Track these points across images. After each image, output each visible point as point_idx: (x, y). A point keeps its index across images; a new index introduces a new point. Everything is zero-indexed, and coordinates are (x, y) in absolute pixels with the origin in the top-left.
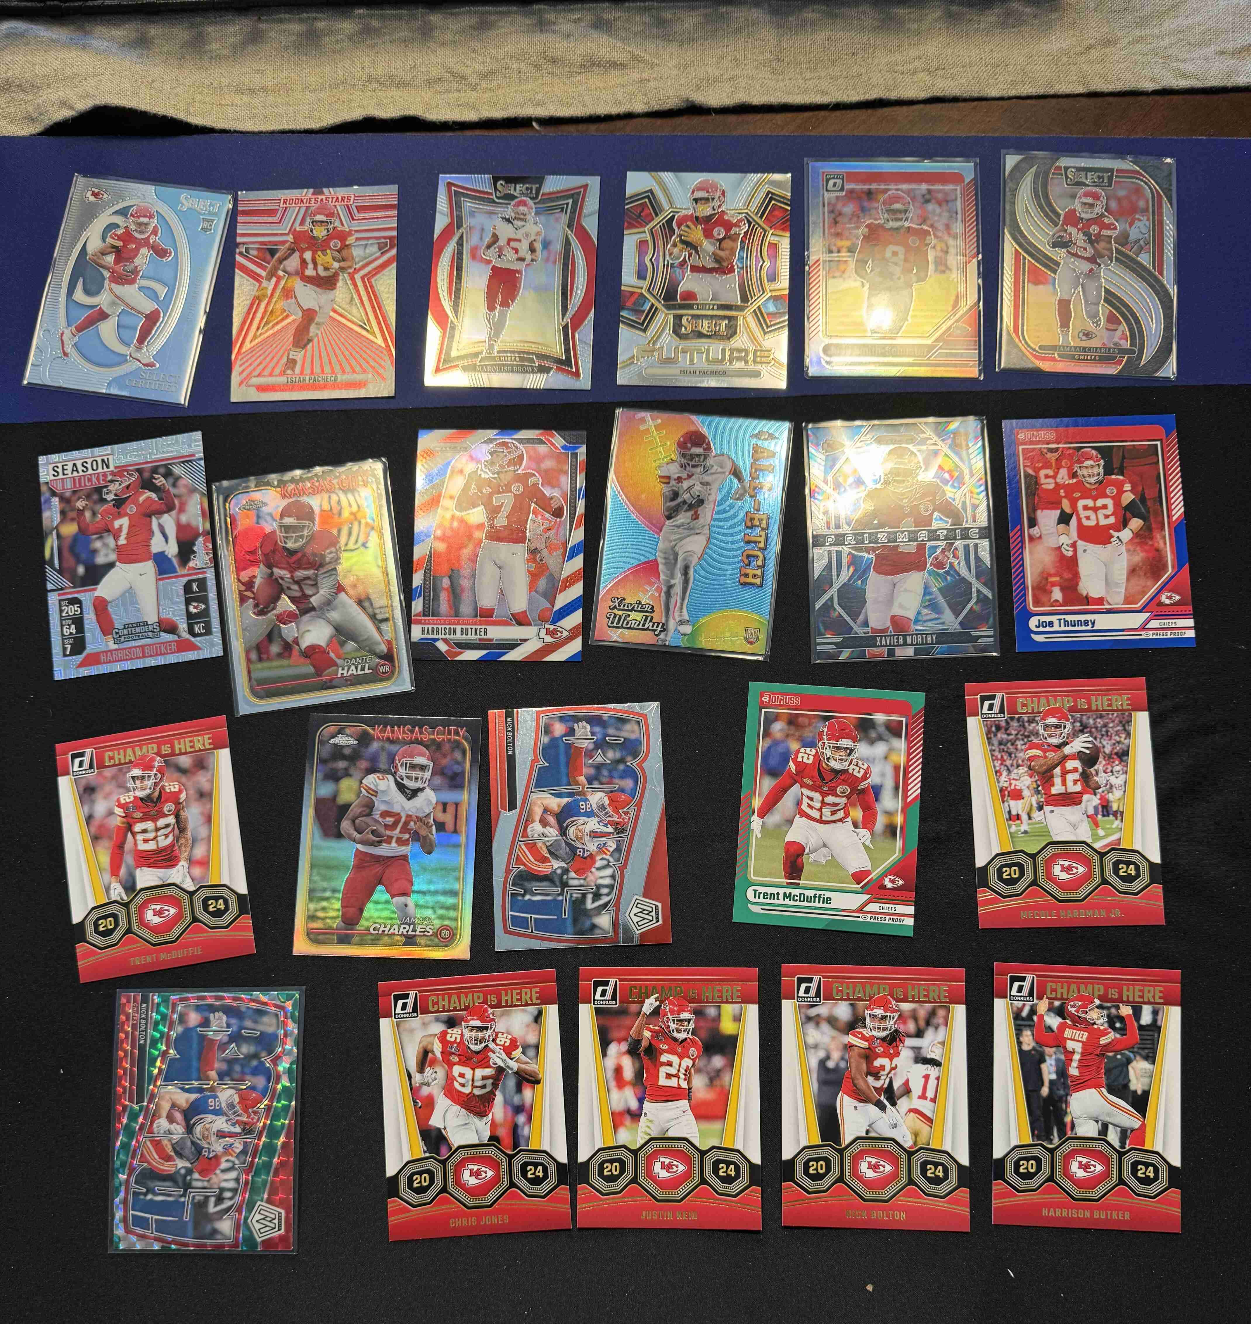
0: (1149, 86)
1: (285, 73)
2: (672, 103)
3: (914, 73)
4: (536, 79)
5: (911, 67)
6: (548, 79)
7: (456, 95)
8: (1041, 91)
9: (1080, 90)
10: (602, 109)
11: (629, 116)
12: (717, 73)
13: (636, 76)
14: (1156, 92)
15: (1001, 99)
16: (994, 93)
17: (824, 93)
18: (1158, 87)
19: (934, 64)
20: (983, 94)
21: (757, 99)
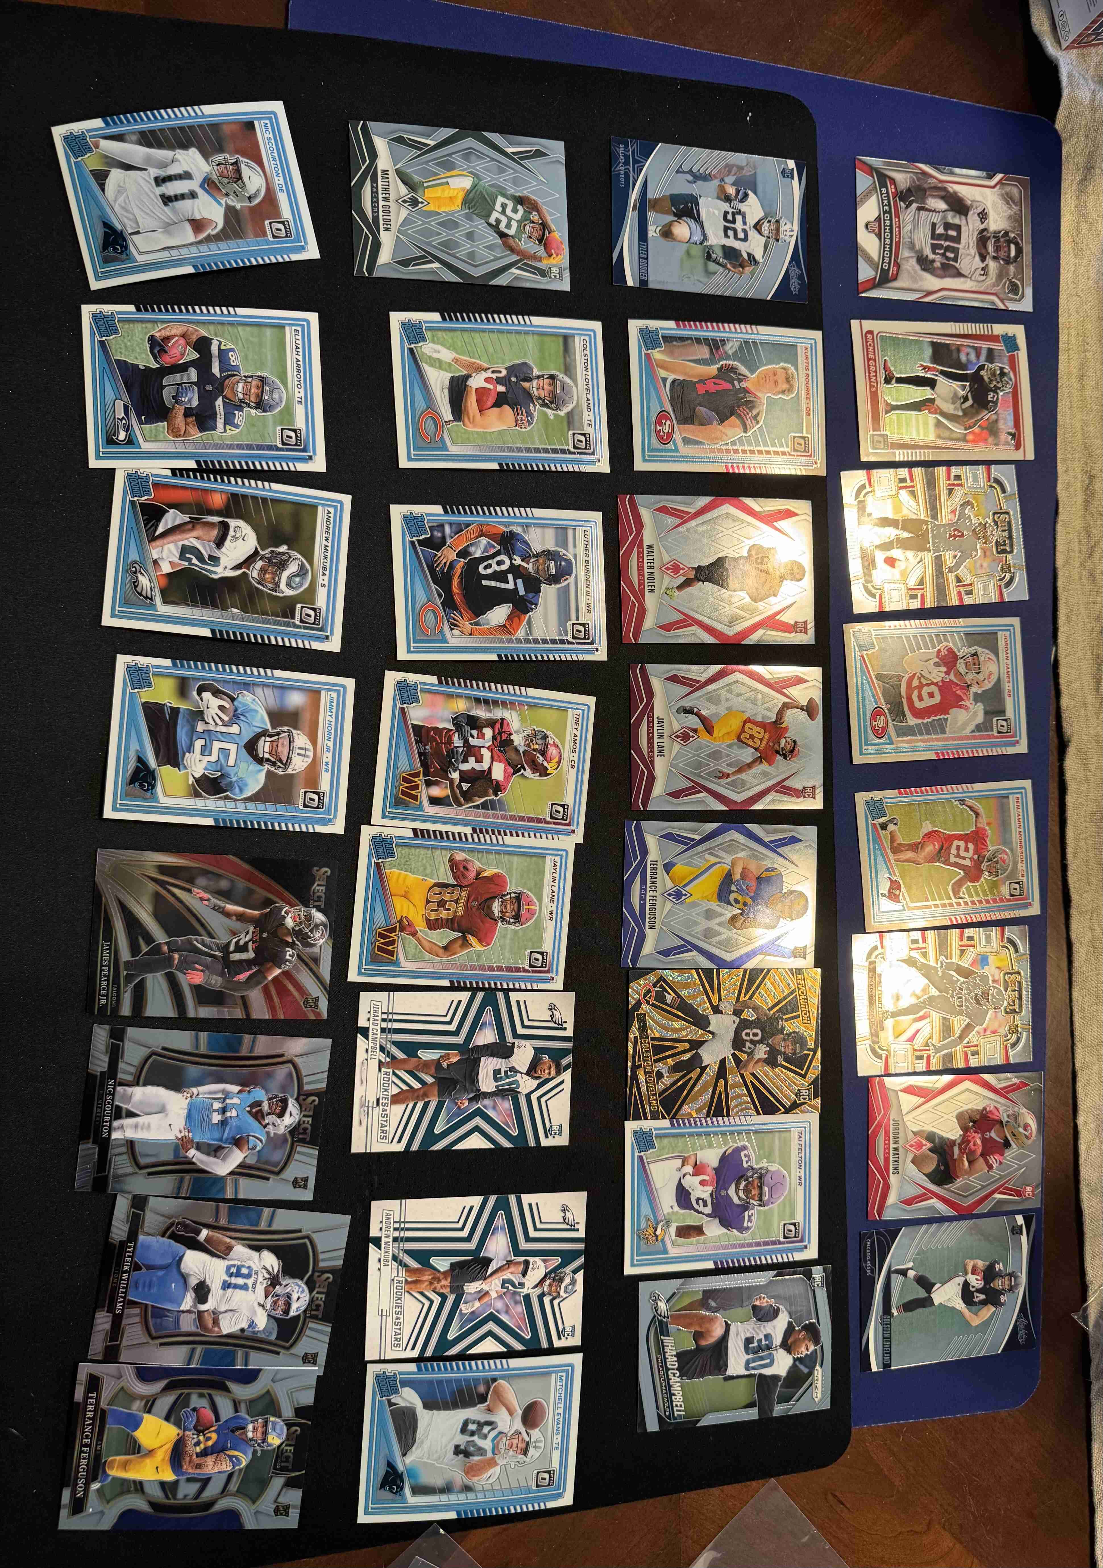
0: (1081, 1120)
1: (1095, 407)
2: (1067, 729)
3: (1092, 929)
4: (1088, 616)
5: (1096, 927)
6: (1088, 626)
7: (1077, 549)
8: (1077, 1033)
9: (1078, 1065)
10: (1063, 671)
11: (1058, 694)
12: (1092, 767)
13: (1090, 699)
14: (1076, 1126)
15: (1071, 1000)
16: (1076, 994)
17: (1075, 855)
18: (1081, 1127)
19: (1097, 944)
20: (1074, 984)
21: (1070, 799)
